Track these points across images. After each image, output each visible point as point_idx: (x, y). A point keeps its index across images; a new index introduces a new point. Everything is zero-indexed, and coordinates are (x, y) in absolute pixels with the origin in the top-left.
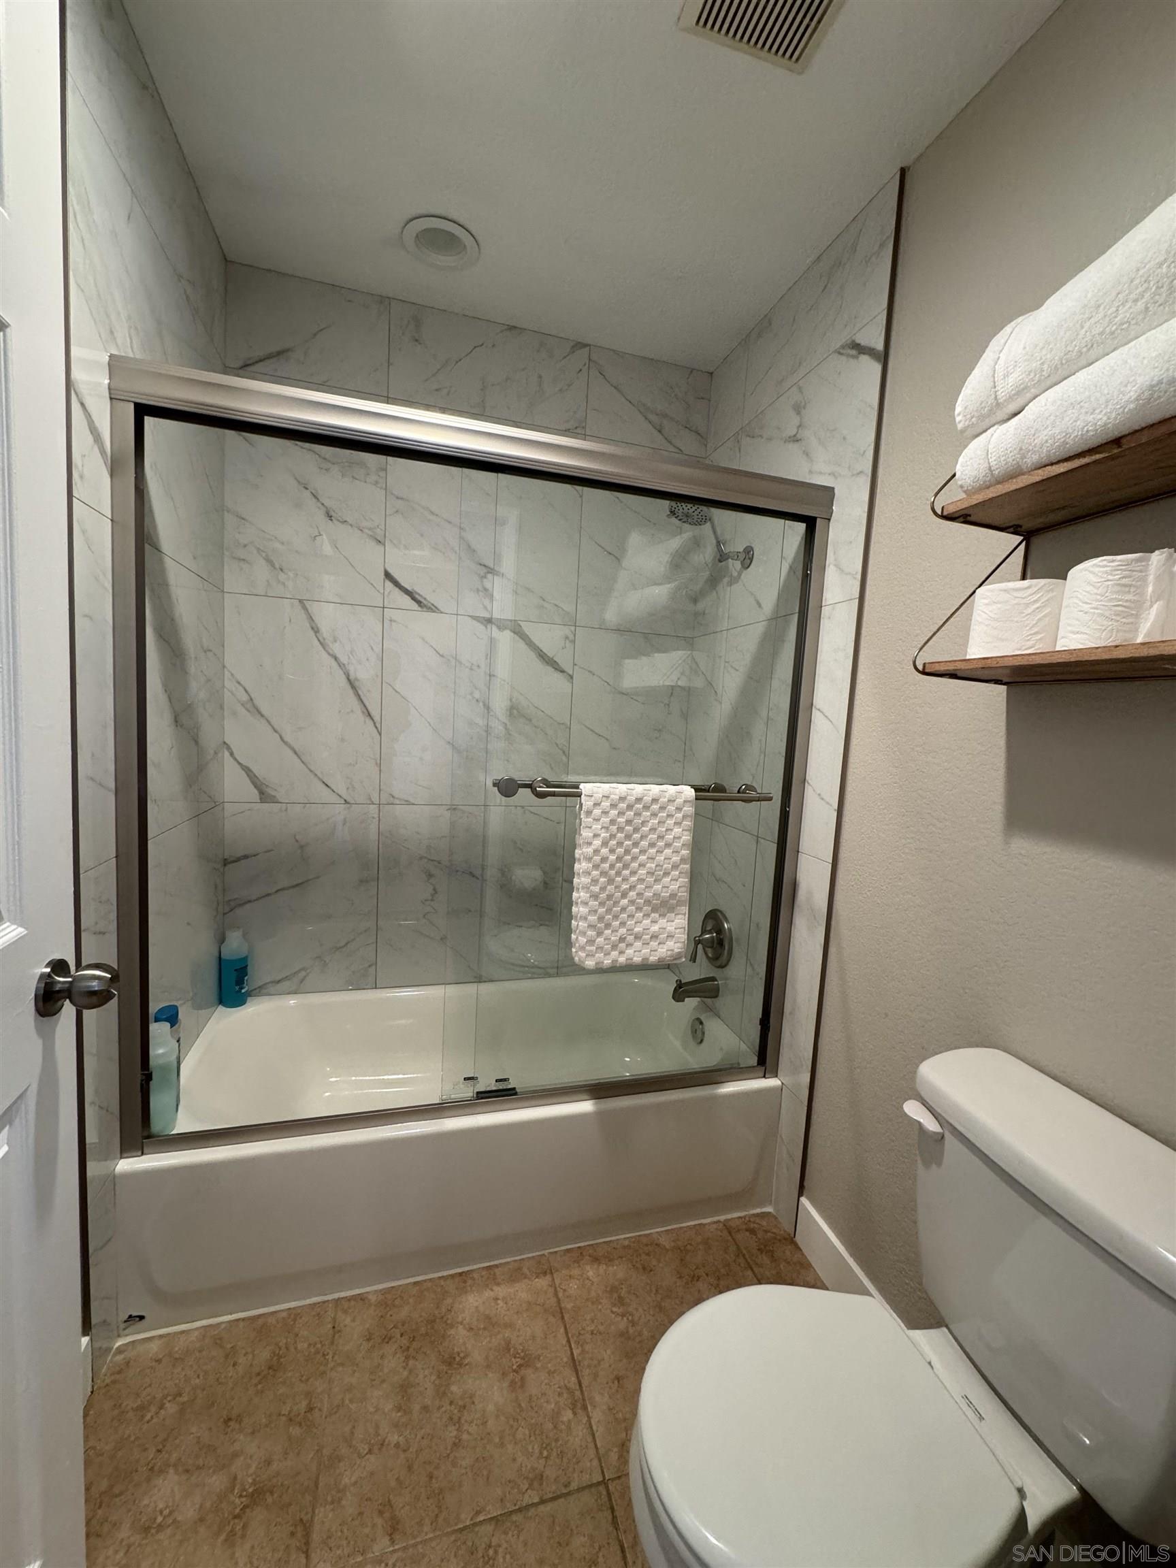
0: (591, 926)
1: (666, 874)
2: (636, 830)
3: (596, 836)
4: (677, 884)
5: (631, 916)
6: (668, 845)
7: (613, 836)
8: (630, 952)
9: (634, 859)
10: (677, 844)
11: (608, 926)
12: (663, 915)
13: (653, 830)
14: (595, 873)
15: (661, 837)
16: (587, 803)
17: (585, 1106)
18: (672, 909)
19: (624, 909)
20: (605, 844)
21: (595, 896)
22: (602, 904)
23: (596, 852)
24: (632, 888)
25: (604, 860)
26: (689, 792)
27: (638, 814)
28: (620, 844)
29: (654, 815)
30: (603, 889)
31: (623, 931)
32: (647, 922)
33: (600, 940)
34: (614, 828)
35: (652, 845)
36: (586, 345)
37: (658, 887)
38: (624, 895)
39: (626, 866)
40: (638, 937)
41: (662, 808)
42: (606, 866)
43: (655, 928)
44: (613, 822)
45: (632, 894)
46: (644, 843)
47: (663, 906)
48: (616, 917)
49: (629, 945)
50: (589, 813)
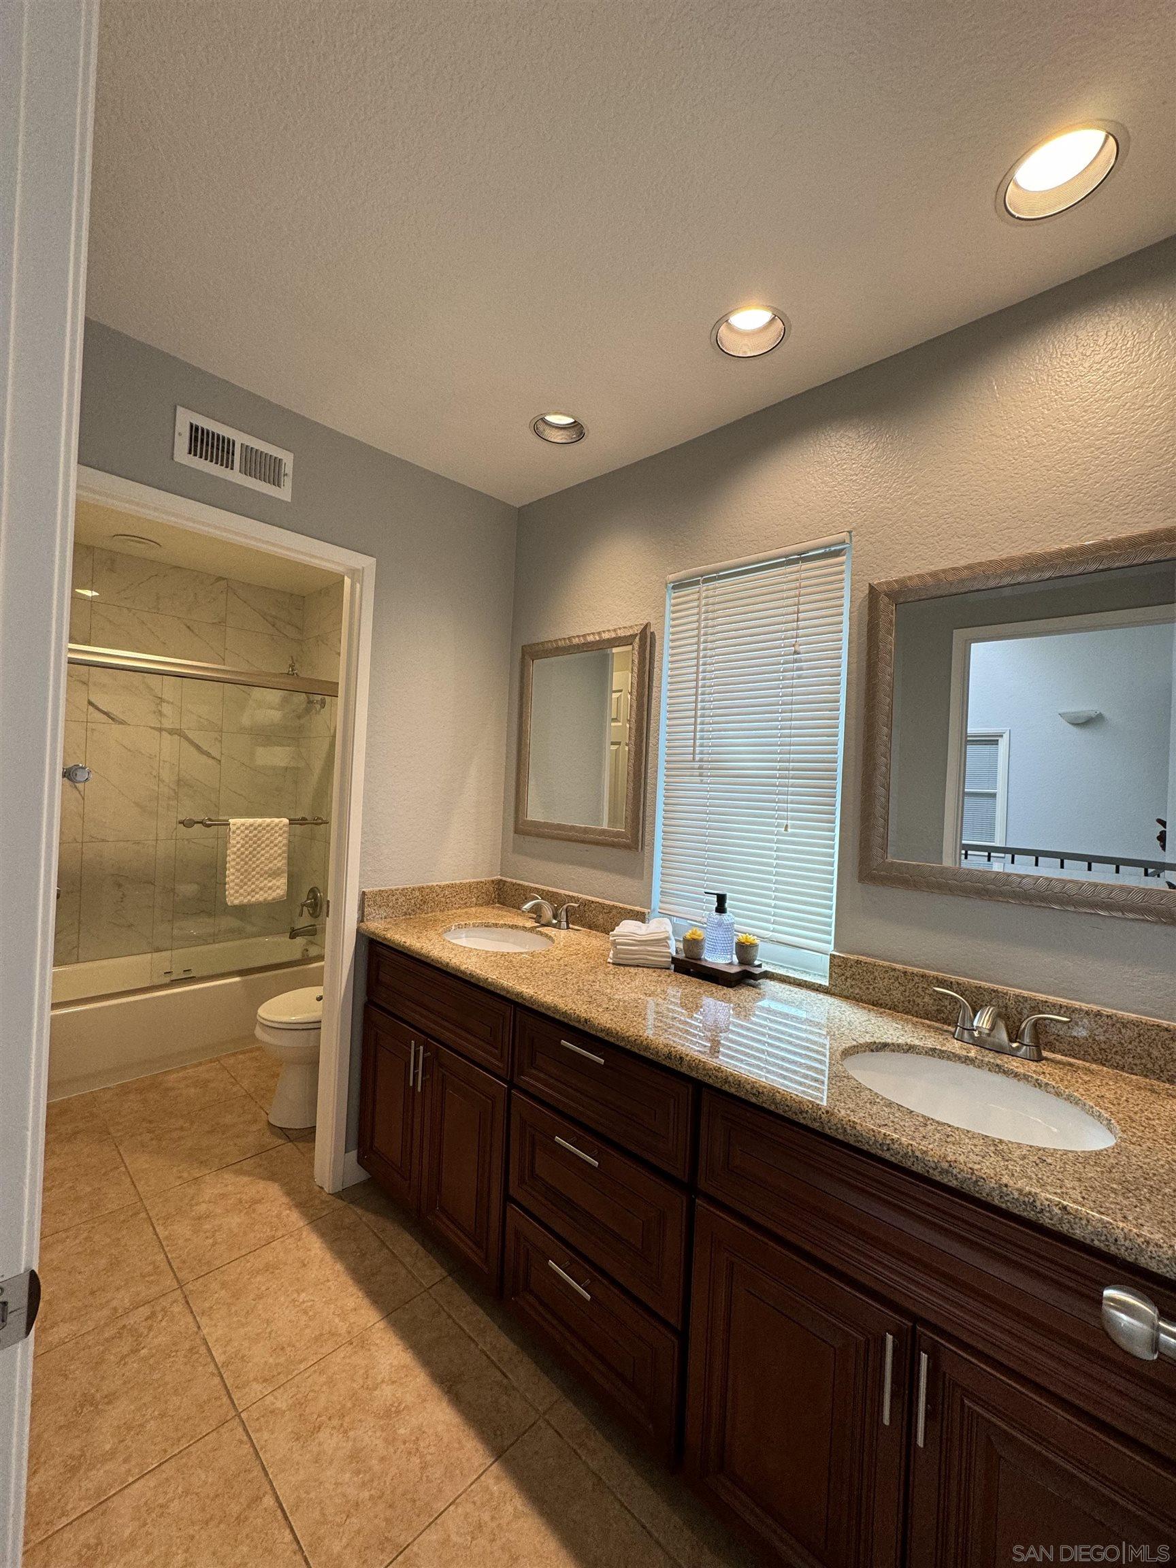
0: (236, 885)
1: (275, 859)
2: (259, 839)
3: (238, 843)
4: (281, 863)
5: (257, 879)
6: (276, 846)
7: (247, 843)
8: (257, 896)
9: (259, 853)
10: (281, 845)
11: (245, 884)
12: (274, 878)
13: (268, 839)
14: (238, 860)
15: (272, 842)
16: (233, 828)
17: (237, 979)
18: (279, 875)
19: (253, 876)
20: (242, 846)
21: (238, 870)
22: (242, 874)
23: (238, 850)
24: (258, 866)
25: (243, 853)
26: (286, 821)
27: (259, 832)
28: (250, 846)
29: (268, 832)
30: (242, 867)
31: (253, 886)
32: (266, 882)
33: (241, 891)
34: (247, 839)
35: (267, 846)
36: (224, 579)
37: (271, 865)
38: (253, 870)
39: (254, 856)
40: (261, 889)
41: (272, 829)
42: (244, 856)
43: (270, 884)
44: (246, 836)
45: (258, 869)
46: (263, 845)
47: (275, 874)
48: (249, 880)
49: (257, 893)
50: (234, 832)
